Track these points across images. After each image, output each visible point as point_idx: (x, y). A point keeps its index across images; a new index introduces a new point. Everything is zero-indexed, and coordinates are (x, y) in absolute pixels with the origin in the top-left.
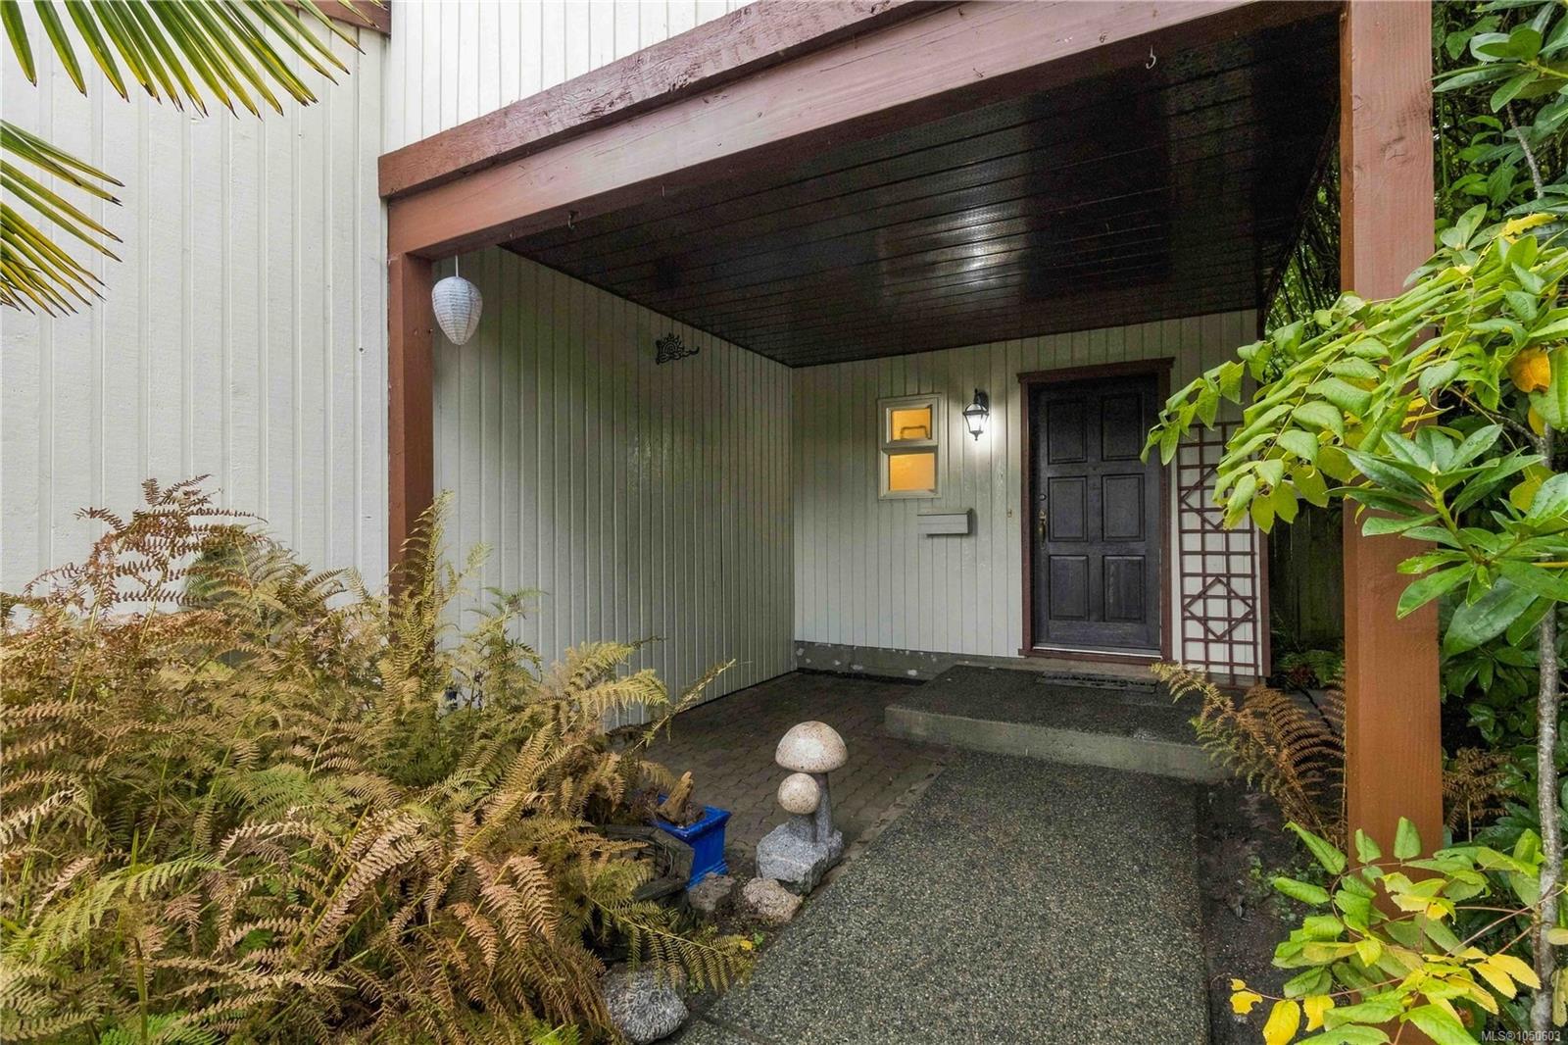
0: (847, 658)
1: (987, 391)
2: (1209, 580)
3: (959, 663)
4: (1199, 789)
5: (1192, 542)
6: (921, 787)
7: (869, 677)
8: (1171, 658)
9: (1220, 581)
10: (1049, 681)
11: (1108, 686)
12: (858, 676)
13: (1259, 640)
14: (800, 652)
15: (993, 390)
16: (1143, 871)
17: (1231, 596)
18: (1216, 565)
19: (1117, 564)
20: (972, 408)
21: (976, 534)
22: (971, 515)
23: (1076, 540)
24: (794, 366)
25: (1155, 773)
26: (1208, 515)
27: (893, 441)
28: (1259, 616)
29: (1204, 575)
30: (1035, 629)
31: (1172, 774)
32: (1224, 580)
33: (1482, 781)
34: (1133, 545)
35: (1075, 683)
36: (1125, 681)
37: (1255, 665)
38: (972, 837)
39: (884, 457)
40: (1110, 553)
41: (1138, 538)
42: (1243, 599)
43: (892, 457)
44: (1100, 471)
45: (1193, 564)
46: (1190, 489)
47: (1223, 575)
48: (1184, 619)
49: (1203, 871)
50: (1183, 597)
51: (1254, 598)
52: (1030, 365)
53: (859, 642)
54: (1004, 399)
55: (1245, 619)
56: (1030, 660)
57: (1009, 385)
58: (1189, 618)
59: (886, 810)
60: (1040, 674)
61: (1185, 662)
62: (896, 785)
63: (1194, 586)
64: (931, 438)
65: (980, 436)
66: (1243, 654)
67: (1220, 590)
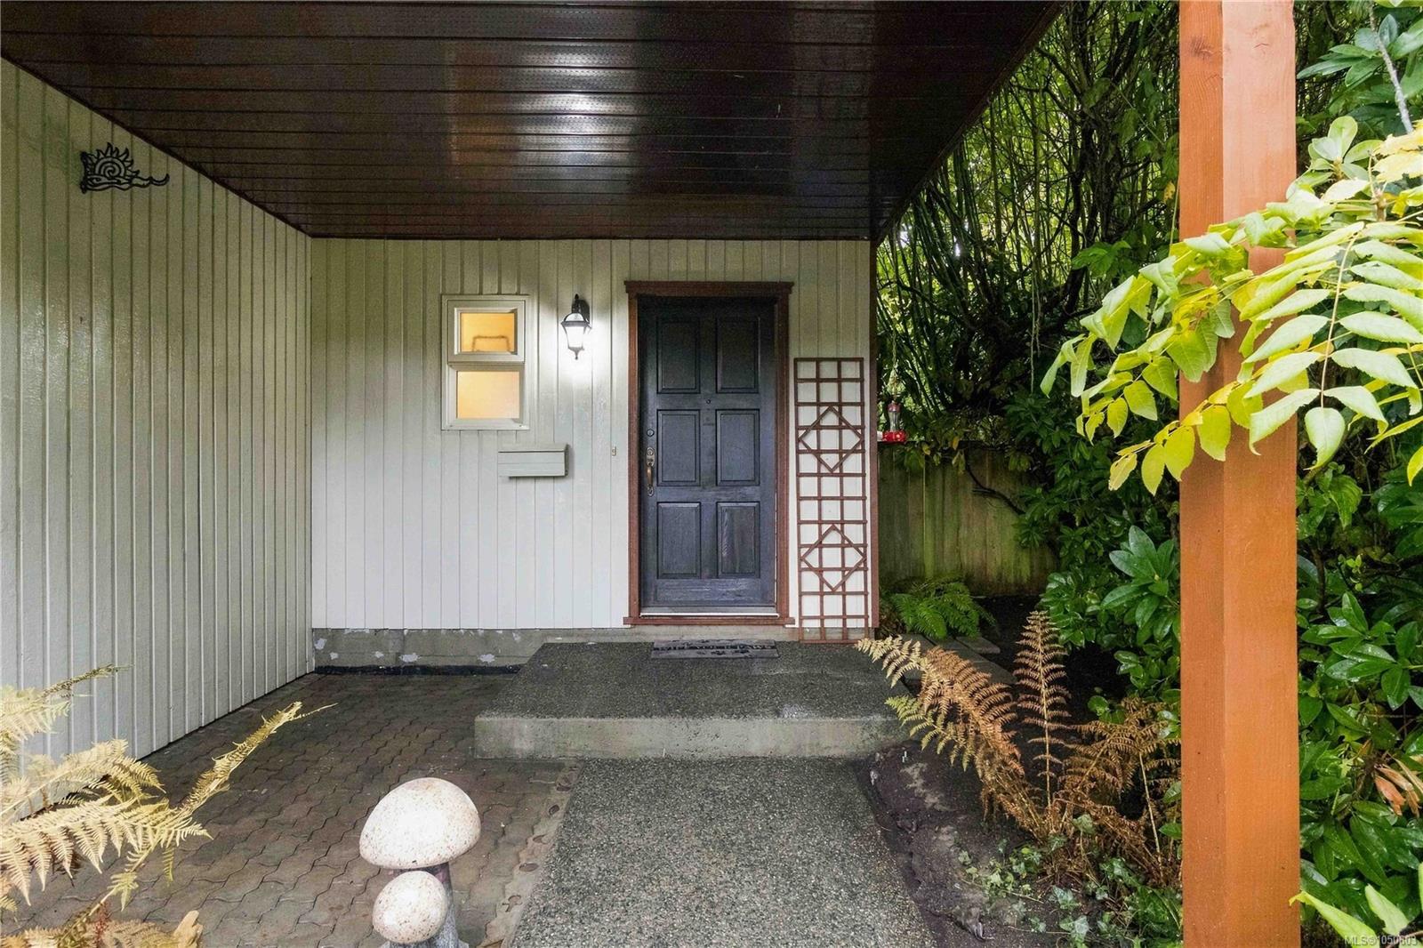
0: (393, 646)
1: (588, 299)
2: (825, 528)
3: (550, 640)
4: (856, 767)
5: (809, 487)
6: (550, 828)
7: (426, 670)
8: (787, 616)
9: (836, 529)
10: (664, 655)
11: (729, 653)
12: (411, 670)
13: (869, 590)
14: (321, 645)
15: (595, 297)
16: (853, 896)
17: (845, 544)
18: (831, 511)
19: (730, 511)
20: (572, 317)
21: (573, 477)
22: (567, 451)
23: (687, 484)
24: (314, 236)
25: (807, 756)
26: (824, 457)
27: (462, 354)
28: (869, 565)
29: (820, 522)
30: (642, 593)
31: (825, 754)
32: (839, 527)
33: (1147, 731)
34: (749, 490)
35: (693, 654)
36: (744, 646)
37: (866, 617)
38: (644, 896)
39: (449, 373)
40: (724, 499)
41: (755, 481)
42: (857, 547)
43: (460, 374)
44: (717, 403)
45: (810, 510)
46: (808, 429)
47: (837, 522)
48: (800, 570)
49: (911, 878)
50: (800, 547)
51: (865, 546)
52: (641, 274)
53: (411, 622)
54: (609, 308)
55: (857, 568)
56: (638, 629)
57: (615, 294)
58: (806, 570)
59: (510, 877)
60: (651, 647)
61: (802, 618)
62: (513, 834)
63: (811, 534)
64: (515, 352)
65: (580, 353)
66: (856, 605)
67: (834, 538)
